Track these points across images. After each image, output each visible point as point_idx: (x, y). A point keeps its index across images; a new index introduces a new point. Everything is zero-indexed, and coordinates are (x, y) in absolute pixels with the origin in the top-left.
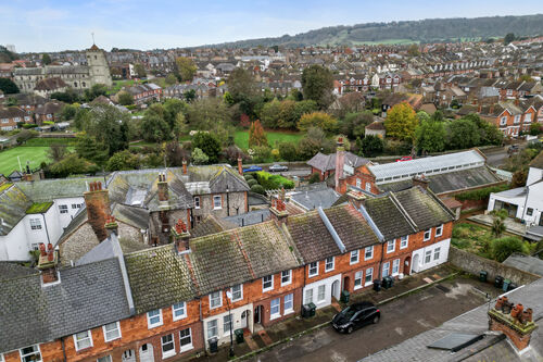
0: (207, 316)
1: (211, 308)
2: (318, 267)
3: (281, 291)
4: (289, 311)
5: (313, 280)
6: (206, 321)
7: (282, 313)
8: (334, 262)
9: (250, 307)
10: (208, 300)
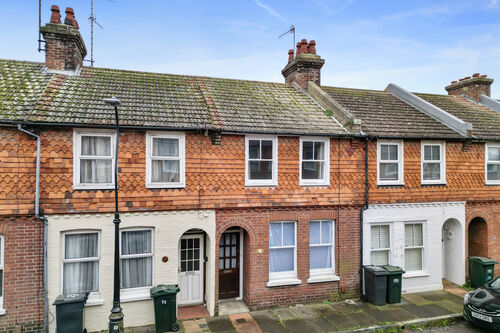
0: (62, 210)
1: (77, 184)
2: (401, 160)
3: (299, 200)
4: (323, 273)
5: (389, 198)
6: (56, 225)
7: (303, 273)
8: (443, 162)
9: (208, 223)
10: (66, 152)
